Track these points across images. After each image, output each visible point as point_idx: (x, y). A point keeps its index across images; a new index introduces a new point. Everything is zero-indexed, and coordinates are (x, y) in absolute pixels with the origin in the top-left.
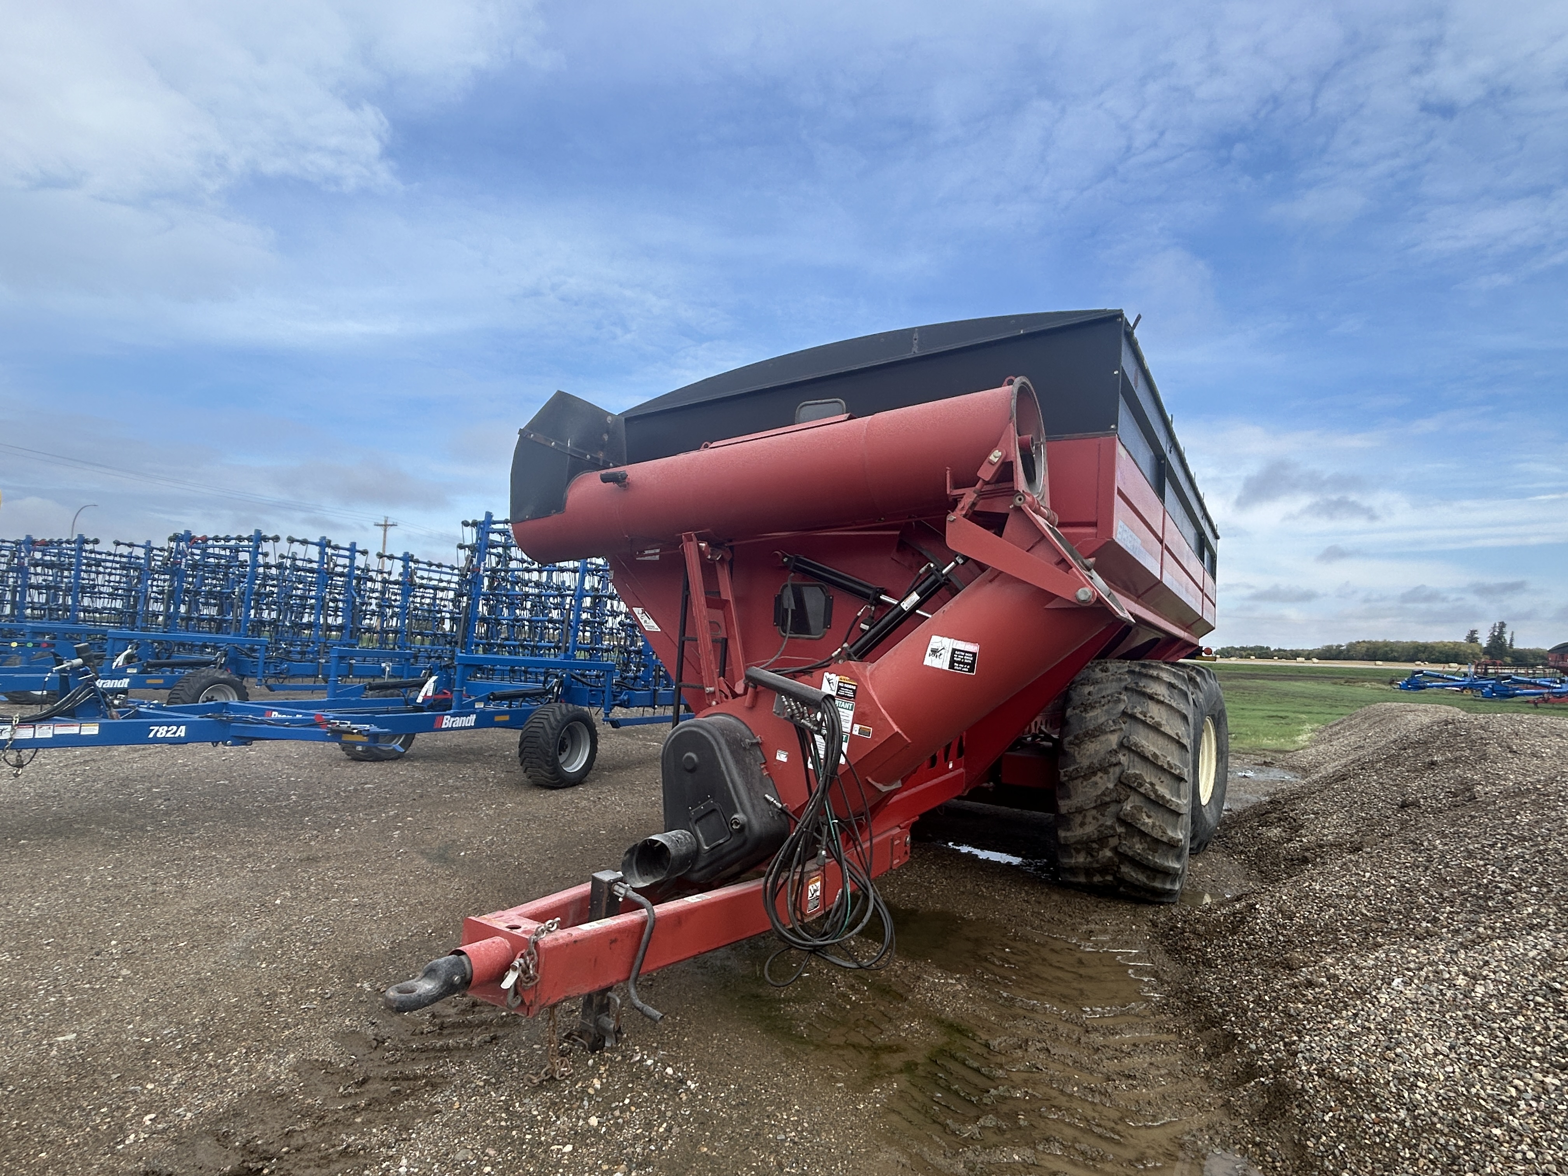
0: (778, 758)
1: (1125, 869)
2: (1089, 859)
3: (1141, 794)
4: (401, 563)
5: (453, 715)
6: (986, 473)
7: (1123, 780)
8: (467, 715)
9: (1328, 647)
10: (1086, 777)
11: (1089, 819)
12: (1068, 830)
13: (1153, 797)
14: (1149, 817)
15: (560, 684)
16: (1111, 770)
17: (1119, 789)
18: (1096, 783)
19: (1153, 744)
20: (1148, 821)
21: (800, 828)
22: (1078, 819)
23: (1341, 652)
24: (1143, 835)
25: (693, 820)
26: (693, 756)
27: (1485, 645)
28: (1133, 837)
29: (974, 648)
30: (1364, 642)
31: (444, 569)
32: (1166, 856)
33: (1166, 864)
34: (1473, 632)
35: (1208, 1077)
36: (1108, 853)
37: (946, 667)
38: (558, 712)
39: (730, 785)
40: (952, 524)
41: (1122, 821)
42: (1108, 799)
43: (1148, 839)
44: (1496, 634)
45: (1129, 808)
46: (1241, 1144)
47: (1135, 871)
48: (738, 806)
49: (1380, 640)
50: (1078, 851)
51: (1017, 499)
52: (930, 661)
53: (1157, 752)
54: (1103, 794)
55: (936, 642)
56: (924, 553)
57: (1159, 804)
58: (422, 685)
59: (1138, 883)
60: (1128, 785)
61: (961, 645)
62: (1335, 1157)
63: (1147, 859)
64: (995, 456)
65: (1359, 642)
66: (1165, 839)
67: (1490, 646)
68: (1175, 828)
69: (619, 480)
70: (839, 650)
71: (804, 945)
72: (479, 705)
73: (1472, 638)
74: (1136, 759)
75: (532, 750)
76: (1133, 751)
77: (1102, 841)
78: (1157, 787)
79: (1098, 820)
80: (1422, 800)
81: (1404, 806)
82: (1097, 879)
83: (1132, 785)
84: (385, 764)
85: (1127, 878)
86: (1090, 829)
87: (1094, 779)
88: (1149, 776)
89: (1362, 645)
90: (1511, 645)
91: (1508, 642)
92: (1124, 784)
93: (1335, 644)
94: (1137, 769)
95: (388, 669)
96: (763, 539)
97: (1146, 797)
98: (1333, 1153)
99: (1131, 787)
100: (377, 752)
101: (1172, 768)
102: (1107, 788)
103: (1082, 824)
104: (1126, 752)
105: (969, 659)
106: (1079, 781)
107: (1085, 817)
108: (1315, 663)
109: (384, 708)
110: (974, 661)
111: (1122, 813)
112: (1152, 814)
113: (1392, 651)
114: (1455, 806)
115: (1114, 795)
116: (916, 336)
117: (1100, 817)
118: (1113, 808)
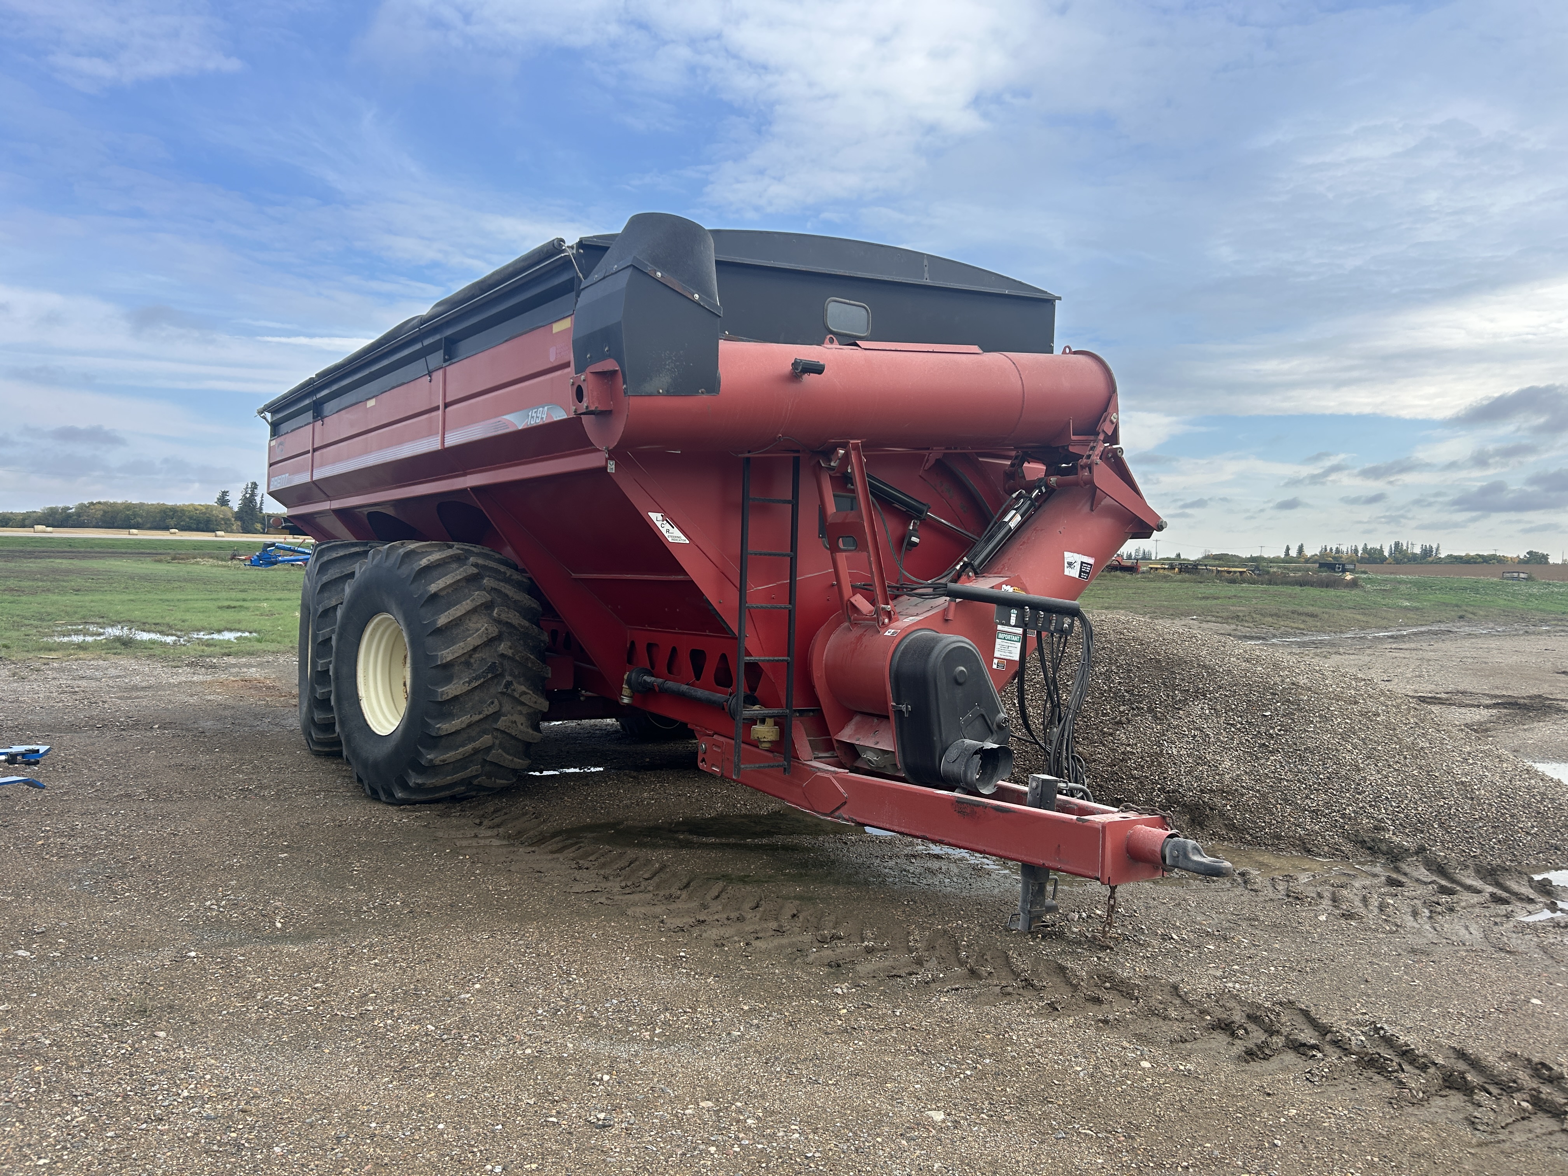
9: (51, 509)
23: (70, 516)
25: (963, 728)
26: (963, 668)
27: (236, 509)
29: (1091, 561)
30: (99, 503)
34: (225, 493)
37: (1077, 576)
40: (1096, 466)
44: (248, 496)
49: (119, 501)
52: (1068, 572)
55: (1069, 556)
61: (1087, 559)
65: (92, 504)
67: (241, 509)
70: (961, 564)
73: (223, 501)
89: (97, 507)
90: (261, 509)
91: (258, 505)
93: (61, 505)
105: (1089, 569)
108: (41, 531)
110: (1091, 571)
113: (135, 515)
116: (926, 263)
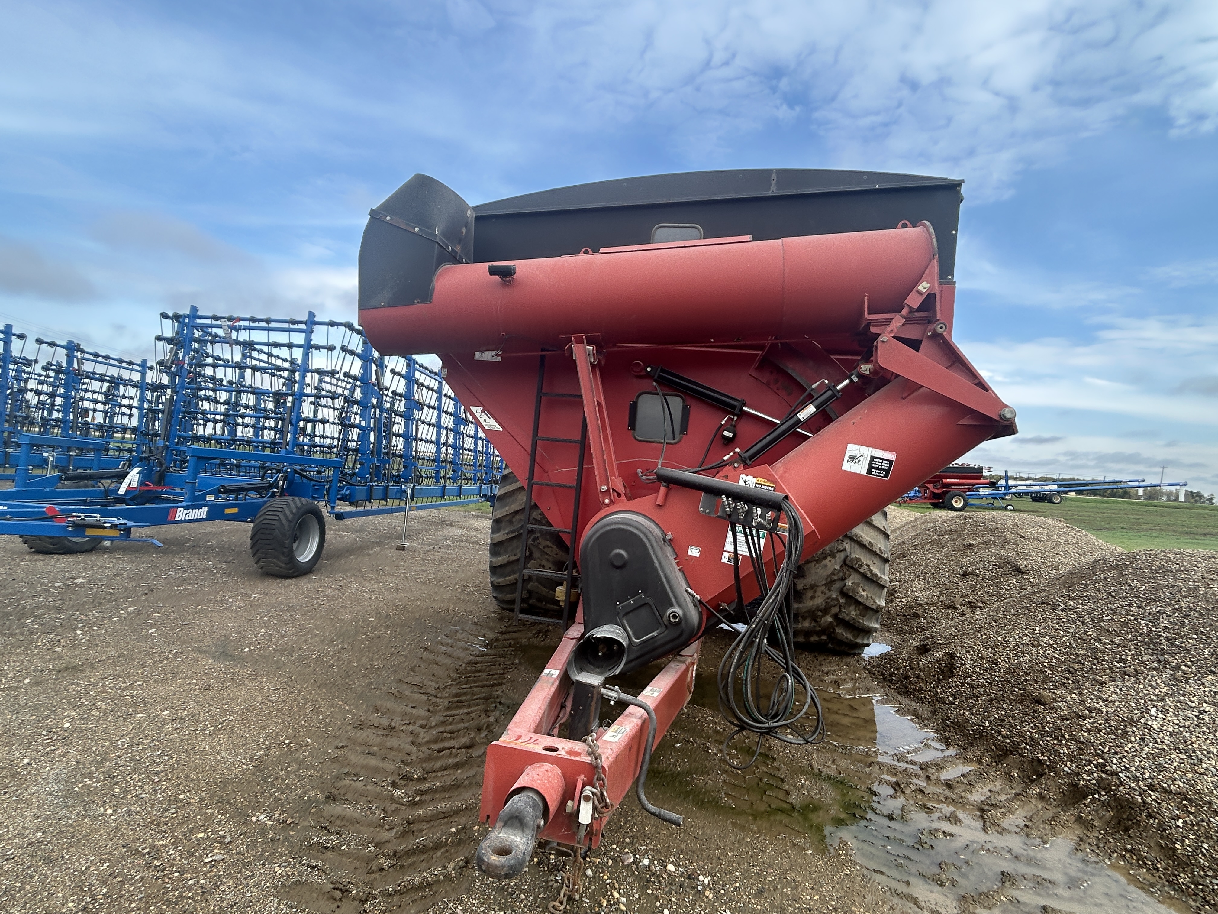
0: (690, 553)
1: (839, 630)
2: (813, 624)
3: (860, 573)
4: (65, 351)
5: (186, 508)
6: (914, 301)
7: (848, 562)
8: (200, 507)
10: (819, 561)
11: (818, 593)
12: (800, 603)
13: (869, 575)
14: (864, 590)
15: (285, 479)
16: (838, 555)
17: (845, 570)
18: (826, 566)
19: (867, 535)
20: (864, 594)
21: (760, 620)
22: (810, 594)
24: (858, 603)
25: (621, 615)
26: (623, 552)
28: (850, 606)
29: (891, 456)
31: (112, 362)
32: (870, 619)
33: (871, 625)
35: (1041, 797)
36: (830, 619)
37: (864, 472)
38: (293, 506)
39: (664, 580)
40: (884, 345)
41: (843, 593)
42: (836, 578)
43: (861, 607)
45: (850, 584)
46: (1116, 852)
47: (845, 631)
48: (673, 600)
50: (804, 618)
51: (939, 326)
52: (847, 466)
53: (872, 541)
54: (833, 574)
55: (852, 449)
56: (790, 372)
57: (873, 581)
58: (124, 476)
59: (846, 641)
60: (849, 565)
61: (879, 453)
62: (1204, 855)
63: (859, 622)
64: (924, 287)
66: (874, 607)
68: (880, 597)
69: (506, 274)
70: (731, 454)
71: (761, 728)
72: (210, 498)
74: (856, 546)
75: (267, 542)
76: (854, 540)
77: (826, 611)
78: (872, 568)
79: (825, 594)
80: (977, 571)
81: (965, 575)
82: (814, 639)
83: (854, 566)
84: (80, 558)
85: (839, 637)
86: (819, 601)
87: (824, 562)
88: (866, 559)
92: (848, 566)
94: (857, 554)
95: (51, 459)
96: (624, 349)
97: (864, 576)
98: (1202, 852)
99: (852, 568)
100: (69, 544)
101: (882, 553)
102: (835, 569)
103: (812, 598)
104: (848, 541)
105: (885, 465)
106: (813, 564)
107: (815, 591)
109: (82, 499)
110: (889, 468)
111: (845, 588)
112: (866, 588)
114: (1005, 574)
115: (841, 574)
116: (774, 176)
117: (827, 591)
118: (838, 585)
